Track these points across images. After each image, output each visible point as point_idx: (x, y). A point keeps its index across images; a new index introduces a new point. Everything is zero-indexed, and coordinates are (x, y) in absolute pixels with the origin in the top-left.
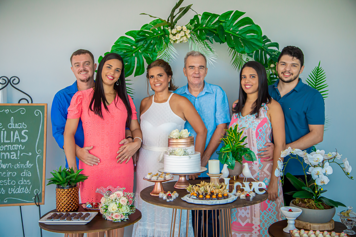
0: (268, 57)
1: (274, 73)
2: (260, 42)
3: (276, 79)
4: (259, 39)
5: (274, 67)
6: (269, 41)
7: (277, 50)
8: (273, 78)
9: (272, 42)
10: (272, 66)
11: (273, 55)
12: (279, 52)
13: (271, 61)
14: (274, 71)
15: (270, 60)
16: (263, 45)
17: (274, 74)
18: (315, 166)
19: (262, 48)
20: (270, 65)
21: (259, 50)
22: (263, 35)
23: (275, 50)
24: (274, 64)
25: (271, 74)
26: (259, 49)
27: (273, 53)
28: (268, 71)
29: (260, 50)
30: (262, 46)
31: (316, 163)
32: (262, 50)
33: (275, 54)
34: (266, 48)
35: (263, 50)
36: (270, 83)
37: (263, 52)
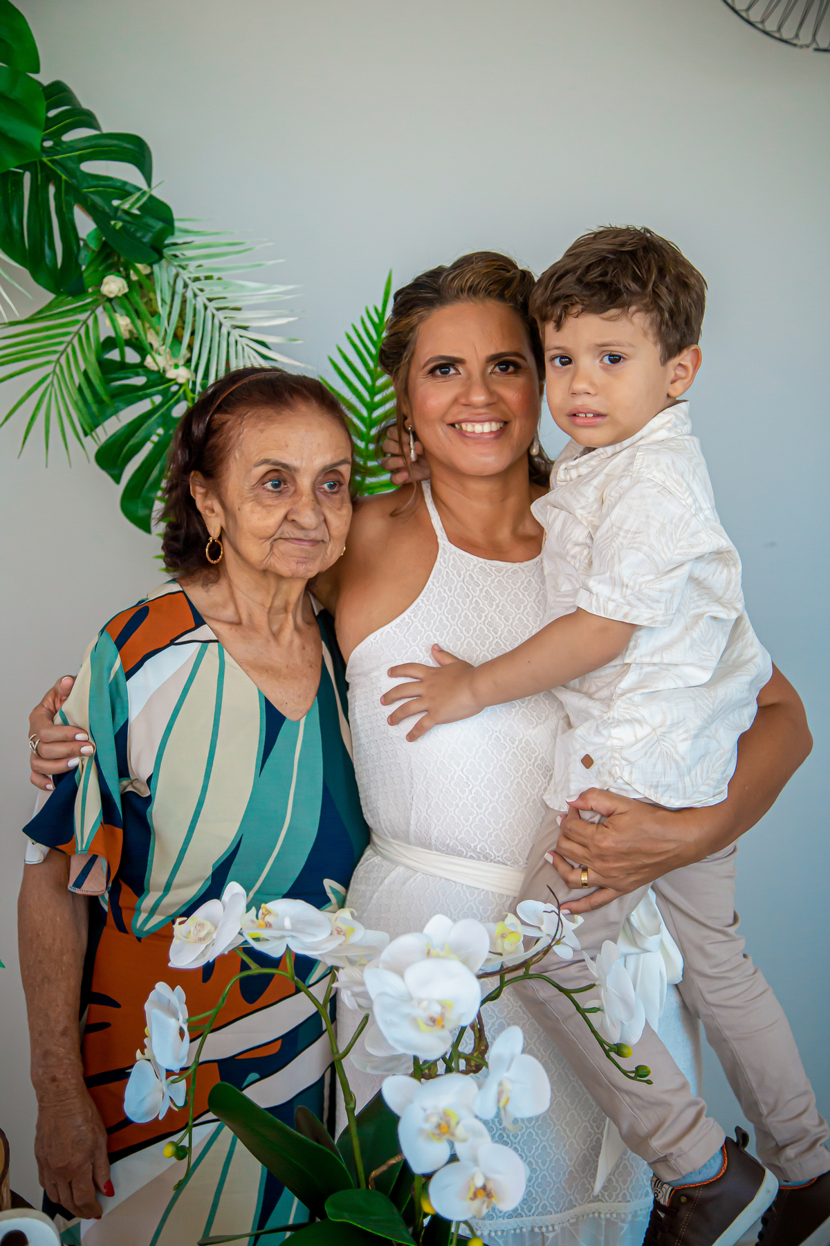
0: (85, 225)
1: (126, 335)
2: (30, 119)
3: (138, 375)
4: (17, 94)
5: (125, 295)
6: (88, 119)
7: (143, 185)
8: (123, 366)
9: (105, 130)
10: (114, 285)
11: (116, 218)
12: (152, 198)
13: (108, 256)
14: (124, 322)
15: (94, 245)
16: (48, 144)
17: (128, 343)
18: (422, 1071)
19: (42, 163)
20: (100, 284)
21: (21, 175)
22: (45, 77)
23: (125, 183)
24: (127, 277)
25: (110, 343)
26: (25, 167)
27: (116, 203)
28: (90, 322)
29: (27, 177)
30: (44, 150)
31: (434, 1046)
32: (44, 175)
33: (127, 213)
34: (71, 165)
35: (50, 177)
36: (105, 397)
37: (52, 190)
